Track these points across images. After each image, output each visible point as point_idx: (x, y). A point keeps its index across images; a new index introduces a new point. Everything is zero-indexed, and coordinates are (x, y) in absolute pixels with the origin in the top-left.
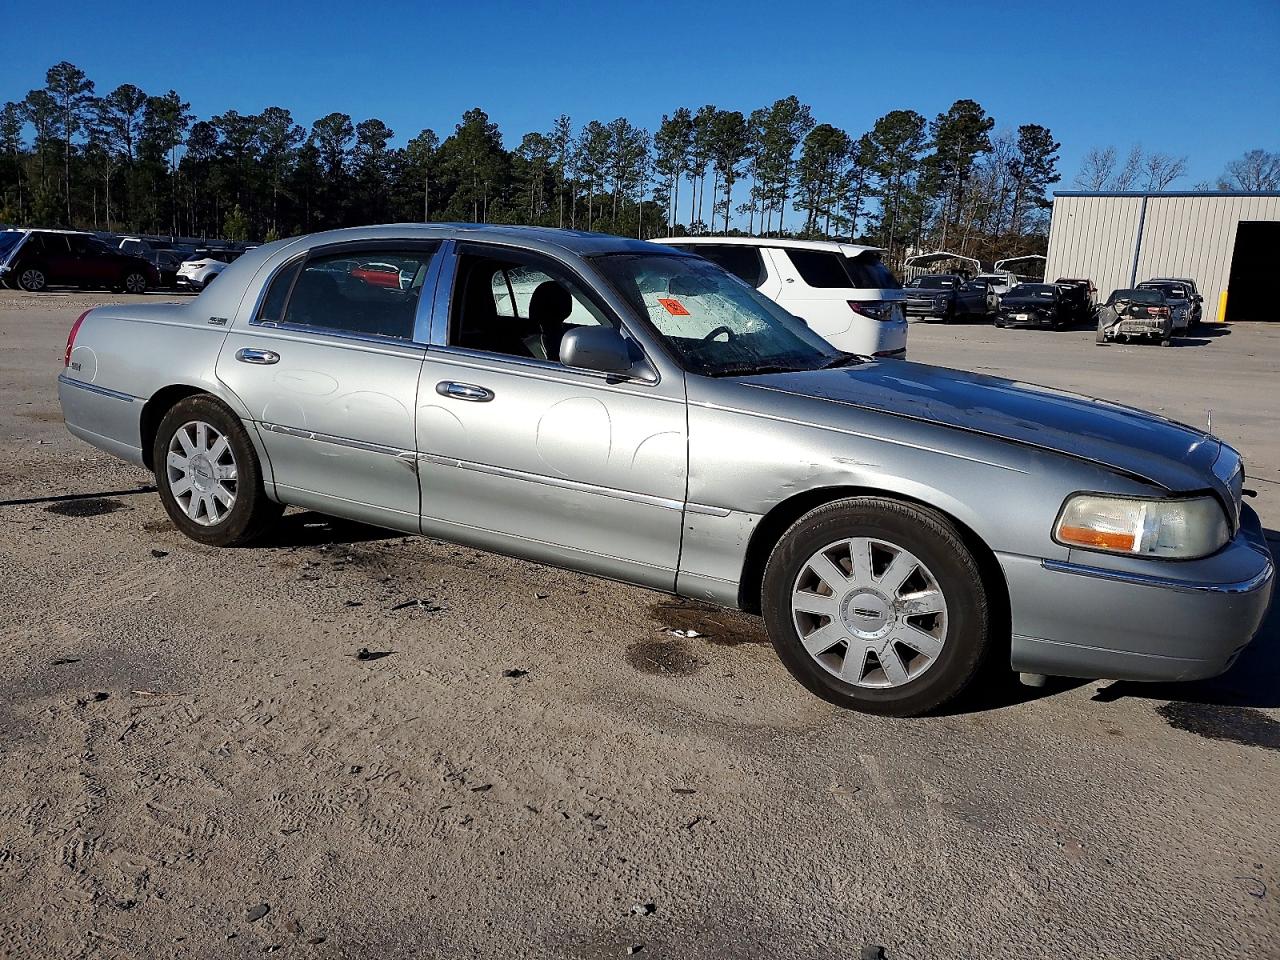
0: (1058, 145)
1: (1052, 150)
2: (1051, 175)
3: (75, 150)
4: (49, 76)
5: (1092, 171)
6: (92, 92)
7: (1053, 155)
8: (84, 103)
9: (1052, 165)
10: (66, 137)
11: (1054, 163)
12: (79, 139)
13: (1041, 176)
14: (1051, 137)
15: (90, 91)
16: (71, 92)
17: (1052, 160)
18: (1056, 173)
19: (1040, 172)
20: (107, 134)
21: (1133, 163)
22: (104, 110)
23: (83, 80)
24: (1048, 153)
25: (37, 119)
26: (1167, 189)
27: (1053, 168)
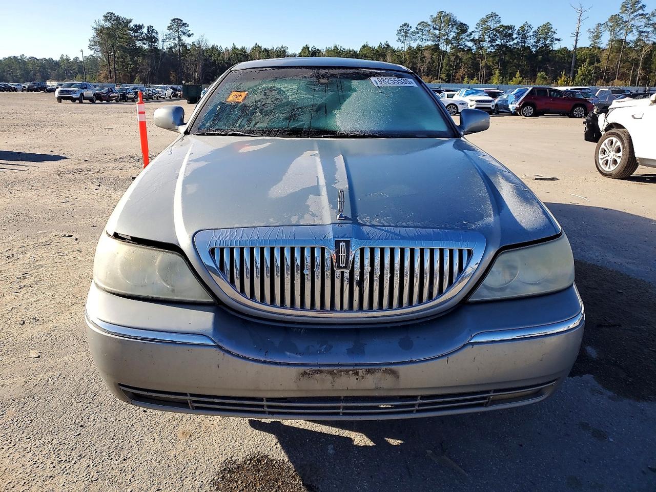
3: (628, 43)
4: (623, 6)
6: (644, 11)
8: (638, 18)
10: (624, 38)
12: (631, 38)
15: (643, 10)
16: (632, 13)
20: (648, 32)
22: (649, 19)
23: (640, 5)
25: (612, 29)
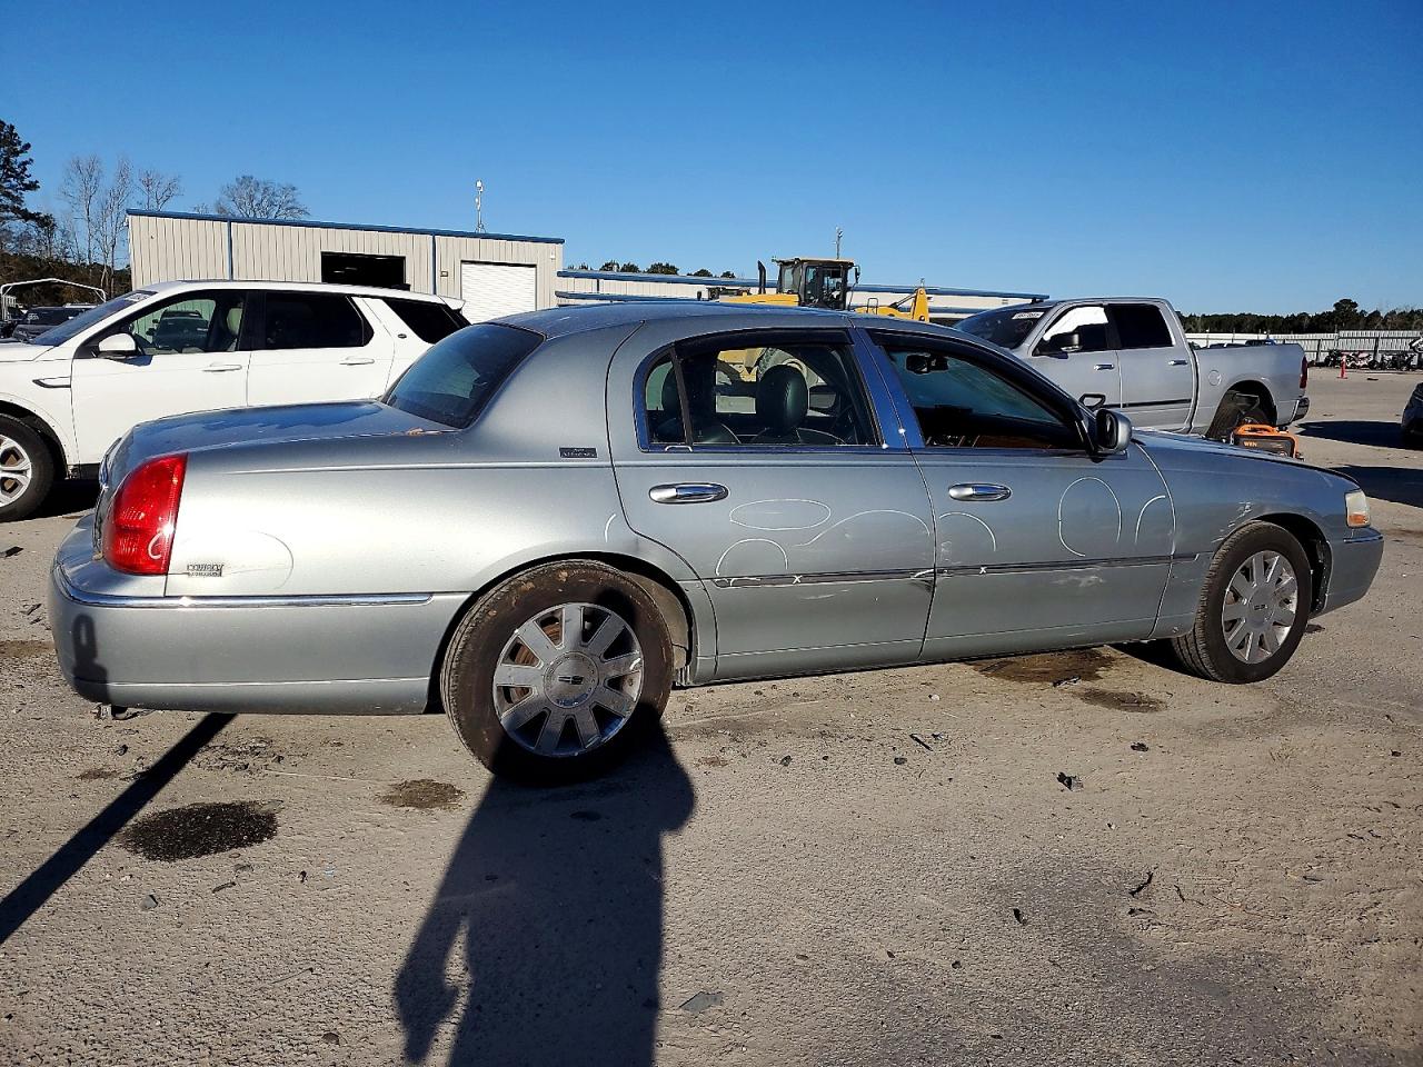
0: (27, 146)
1: (22, 152)
2: (26, 181)
5: (78, 183)
7: (22, 158)
9: (25, 169)
11: (27, 166)
13: (14, 182)
14: (16, 135)
17: (25, 163)
18: (33, 179)
19: (11, 176)
21: (123, 175)
24: (16, 153)
26: (167, 208)
27: (26, 173)
